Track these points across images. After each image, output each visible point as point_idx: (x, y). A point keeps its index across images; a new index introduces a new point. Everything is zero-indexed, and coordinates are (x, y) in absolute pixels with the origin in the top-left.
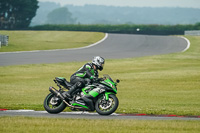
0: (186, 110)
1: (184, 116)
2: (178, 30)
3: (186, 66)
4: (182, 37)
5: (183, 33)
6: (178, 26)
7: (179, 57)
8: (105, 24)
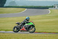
0: (49, 31)
1: (49, 33)
2: (47, 8)
3: (49, 18)
4: (48, 10)
5: (48, 9)
6: (47, 6)
7: (47, 15)
8: (26, 6)
